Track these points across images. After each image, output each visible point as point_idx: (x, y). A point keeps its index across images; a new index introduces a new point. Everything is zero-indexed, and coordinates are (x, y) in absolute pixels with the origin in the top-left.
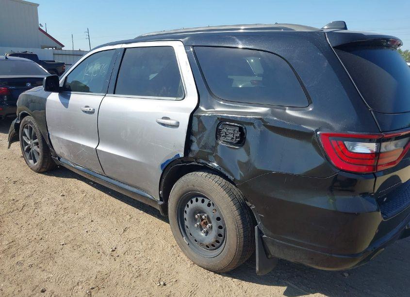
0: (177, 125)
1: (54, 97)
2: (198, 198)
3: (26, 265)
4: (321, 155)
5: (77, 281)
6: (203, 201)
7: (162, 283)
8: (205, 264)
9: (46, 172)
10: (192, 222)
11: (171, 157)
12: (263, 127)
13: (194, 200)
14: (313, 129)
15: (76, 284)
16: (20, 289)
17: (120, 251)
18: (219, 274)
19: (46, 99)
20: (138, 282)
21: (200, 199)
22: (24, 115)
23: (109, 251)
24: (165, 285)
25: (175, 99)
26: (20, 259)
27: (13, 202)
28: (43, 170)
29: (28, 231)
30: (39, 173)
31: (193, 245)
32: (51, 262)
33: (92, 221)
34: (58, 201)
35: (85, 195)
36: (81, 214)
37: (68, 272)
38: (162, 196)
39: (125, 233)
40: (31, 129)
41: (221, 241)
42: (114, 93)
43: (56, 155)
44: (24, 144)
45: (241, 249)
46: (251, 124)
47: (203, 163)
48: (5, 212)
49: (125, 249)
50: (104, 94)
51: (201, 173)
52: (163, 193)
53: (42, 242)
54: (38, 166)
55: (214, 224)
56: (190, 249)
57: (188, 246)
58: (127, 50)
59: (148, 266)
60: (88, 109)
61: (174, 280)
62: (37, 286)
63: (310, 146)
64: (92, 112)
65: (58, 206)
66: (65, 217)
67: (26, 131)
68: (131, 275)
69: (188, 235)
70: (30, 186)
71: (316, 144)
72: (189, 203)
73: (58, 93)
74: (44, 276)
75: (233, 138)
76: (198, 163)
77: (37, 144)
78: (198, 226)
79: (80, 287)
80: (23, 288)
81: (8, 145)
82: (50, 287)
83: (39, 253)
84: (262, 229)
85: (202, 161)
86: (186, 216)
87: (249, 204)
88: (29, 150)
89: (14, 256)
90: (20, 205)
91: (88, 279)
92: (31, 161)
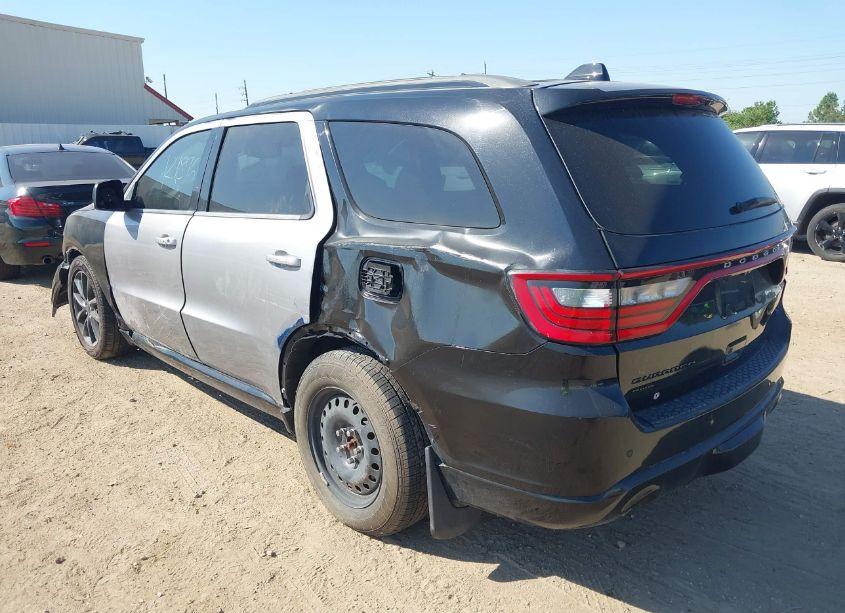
0: (296, 267)
1: (116, 220)
2: (340, 399)
3: (41, 518)
4: (515, 313)
5: (121, 547)
6: (346, 404)
7: (269, 553)
8: (352, 519)
9: (114, 358)
10: (333, 443)
11: (291, 324)
12: (427, 267)
13: (333, 402)
14: (502, 266)
15: (119, 550)
16: (22, 558)
17: (210, 498)
18: (379, 539)
19: (104, 225)
20: (227, 551)
21: (342, 400)
22: (74, 254)
23: (190, 497)
24: (274, 555)
25: (298, 217)
26: (34, 508)
27: (43, 411)
28: (106, 355)
29: (58, 461)
30: (101, 360)
31: (337, 486)
32: (86, 513)
33: (175, 446)
34: (122, 410)
35: (175, 400)
36: (158, 433)
37: (110, 531)
38: (286, 397)
39: (229, 467)
40: (84, 279)
41: (377, 478)
42: (208, 210)
43: (126, 328)
44: (76, 307)
45: (407, 490)
46: (410, 260)
47: (341, 334)
48: (26, 428)
49: (219, 495)
50: (191, 212)
51: (341, 352)
52: (288, 391)
53: (78, 482)
54: (98, 348)
55: (366, 446)
56: (330, 494)
57: (326, 489)
58: (230, 130)
59: (253, 524)
60: (165, 239)
61: (294, 548)
62: (51, 553)
63: (498, 299)
64: (173, 246)
65: (120, 418)
66: (129, 439)
67: (78, 283)
68: (219, 538)
69: (329, 468)
70: (80, 384)
71: (506, 295)
72: (326, 408)
73: (123, 213)
74: (68, 536)
75: (382, 287)
76: (336, 333)
77: (95, 306)
78: (341, 450)
79: (125, 556)
80: (29, 555)
81: (51, 312)
82: (73, 555)
83: (67, 499)
84: (438, 452)
85: (340, 330)
86: (323, 432)
87: (415, 406)
88: (84, 317)
89: (25, 503)
90: (53, 417)
91: (141, 544)
92: (88, 339)
